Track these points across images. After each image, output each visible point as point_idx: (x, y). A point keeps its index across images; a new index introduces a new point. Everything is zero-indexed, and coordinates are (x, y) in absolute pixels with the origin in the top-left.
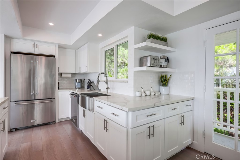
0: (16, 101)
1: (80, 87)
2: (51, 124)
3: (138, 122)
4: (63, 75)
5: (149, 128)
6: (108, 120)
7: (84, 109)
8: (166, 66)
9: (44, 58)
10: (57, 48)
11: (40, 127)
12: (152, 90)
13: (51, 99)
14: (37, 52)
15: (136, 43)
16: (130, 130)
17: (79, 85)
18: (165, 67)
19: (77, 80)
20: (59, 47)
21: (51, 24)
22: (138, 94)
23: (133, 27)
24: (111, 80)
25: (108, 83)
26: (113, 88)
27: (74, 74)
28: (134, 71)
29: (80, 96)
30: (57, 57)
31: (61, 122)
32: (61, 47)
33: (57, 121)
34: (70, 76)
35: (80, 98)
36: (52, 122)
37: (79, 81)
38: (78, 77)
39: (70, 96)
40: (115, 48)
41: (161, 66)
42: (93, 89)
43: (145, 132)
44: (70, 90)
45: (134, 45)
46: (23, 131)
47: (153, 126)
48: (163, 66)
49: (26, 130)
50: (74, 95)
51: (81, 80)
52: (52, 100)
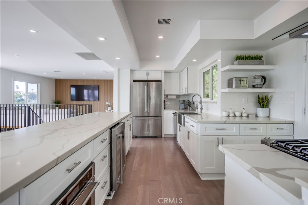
0: (136, 116)
1: (183, 107)
2: (158, 138)
3: (206, 132)
4: (169, 97)
5: (218, 139)
6: (190, 131)
7: (180, 125)
8: (260, 86)
9: (154, 83)
10: (163, 74)
11: (150, 138)
12: (244, 111)
13: (158, 116)
14: (149, 79)
15: (223, 66)
16: (200, 137)
17: (182, 106)
18: (259, 88)
19: (180, 101)
20: (164, 72)
21: (158, 57)
22: (225, 114)
23: (221, 51)
24: (205, 101)
25: (202, 104)
26: (207, 109)
27: (178, 96)
28: (221, 93)
29: (178, 114)
30: (163, 81)
31: (166, 138)
32: (166, 72)
33: (163, 136)
34: (175, 97)
35: (178, 116)
36: (159, 136)
37: (182, 102)
38: (182, 99)
39: (172, 115)
40: (210, 70)
41: (254, 87)
42: (193, 110)
43: (215, 142)
44: (173, 110)
45: (221, 68)
46: (140, 139)
47: (223, 139)
48: (256, 86)
49: (142, 139)
50: (175, 114)
51: (184, 101)
52: (159, 118)
